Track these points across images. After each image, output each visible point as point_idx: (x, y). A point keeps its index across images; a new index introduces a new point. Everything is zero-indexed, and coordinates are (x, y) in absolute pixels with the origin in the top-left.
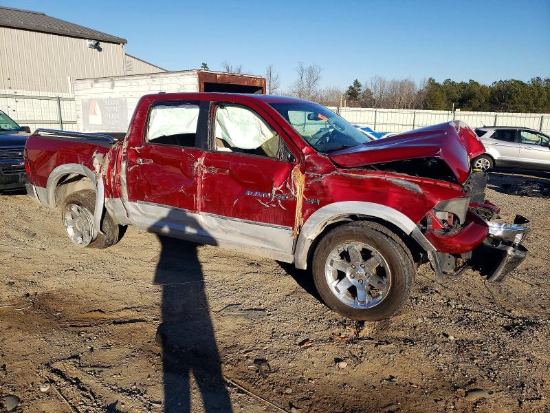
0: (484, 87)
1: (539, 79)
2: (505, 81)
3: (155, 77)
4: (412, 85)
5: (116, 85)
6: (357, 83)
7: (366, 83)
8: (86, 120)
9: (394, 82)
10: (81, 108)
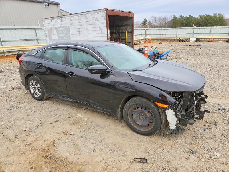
0: (195, 18)
1: (216, 14)
2: (203, 15)
3: (83, 14)
4: (167, 19)
5: (63, 20)
6: (145, 20)
7: (149, 19)
8: (50, 38)
9: (160, 18)
10: (47, 32)
